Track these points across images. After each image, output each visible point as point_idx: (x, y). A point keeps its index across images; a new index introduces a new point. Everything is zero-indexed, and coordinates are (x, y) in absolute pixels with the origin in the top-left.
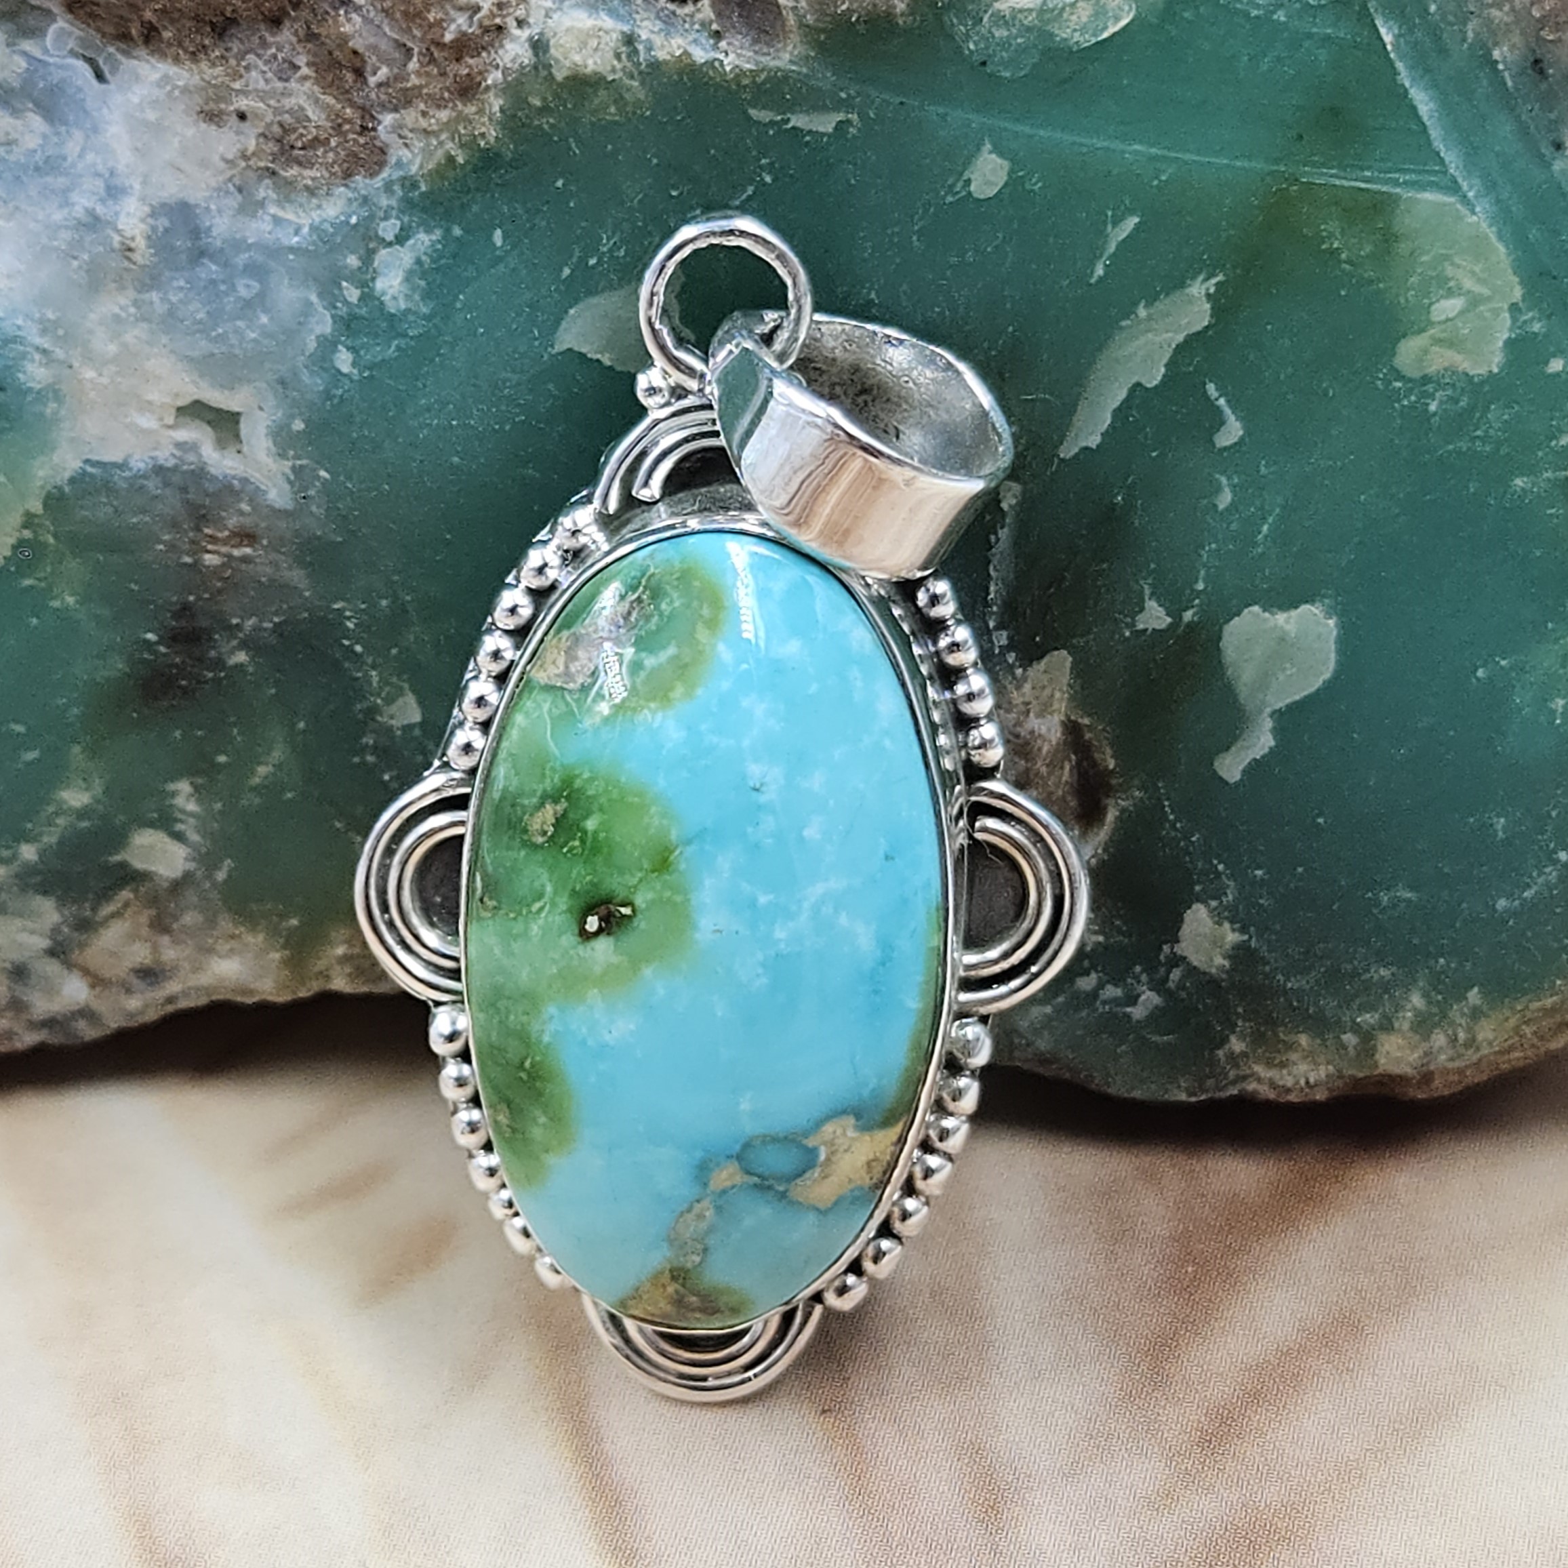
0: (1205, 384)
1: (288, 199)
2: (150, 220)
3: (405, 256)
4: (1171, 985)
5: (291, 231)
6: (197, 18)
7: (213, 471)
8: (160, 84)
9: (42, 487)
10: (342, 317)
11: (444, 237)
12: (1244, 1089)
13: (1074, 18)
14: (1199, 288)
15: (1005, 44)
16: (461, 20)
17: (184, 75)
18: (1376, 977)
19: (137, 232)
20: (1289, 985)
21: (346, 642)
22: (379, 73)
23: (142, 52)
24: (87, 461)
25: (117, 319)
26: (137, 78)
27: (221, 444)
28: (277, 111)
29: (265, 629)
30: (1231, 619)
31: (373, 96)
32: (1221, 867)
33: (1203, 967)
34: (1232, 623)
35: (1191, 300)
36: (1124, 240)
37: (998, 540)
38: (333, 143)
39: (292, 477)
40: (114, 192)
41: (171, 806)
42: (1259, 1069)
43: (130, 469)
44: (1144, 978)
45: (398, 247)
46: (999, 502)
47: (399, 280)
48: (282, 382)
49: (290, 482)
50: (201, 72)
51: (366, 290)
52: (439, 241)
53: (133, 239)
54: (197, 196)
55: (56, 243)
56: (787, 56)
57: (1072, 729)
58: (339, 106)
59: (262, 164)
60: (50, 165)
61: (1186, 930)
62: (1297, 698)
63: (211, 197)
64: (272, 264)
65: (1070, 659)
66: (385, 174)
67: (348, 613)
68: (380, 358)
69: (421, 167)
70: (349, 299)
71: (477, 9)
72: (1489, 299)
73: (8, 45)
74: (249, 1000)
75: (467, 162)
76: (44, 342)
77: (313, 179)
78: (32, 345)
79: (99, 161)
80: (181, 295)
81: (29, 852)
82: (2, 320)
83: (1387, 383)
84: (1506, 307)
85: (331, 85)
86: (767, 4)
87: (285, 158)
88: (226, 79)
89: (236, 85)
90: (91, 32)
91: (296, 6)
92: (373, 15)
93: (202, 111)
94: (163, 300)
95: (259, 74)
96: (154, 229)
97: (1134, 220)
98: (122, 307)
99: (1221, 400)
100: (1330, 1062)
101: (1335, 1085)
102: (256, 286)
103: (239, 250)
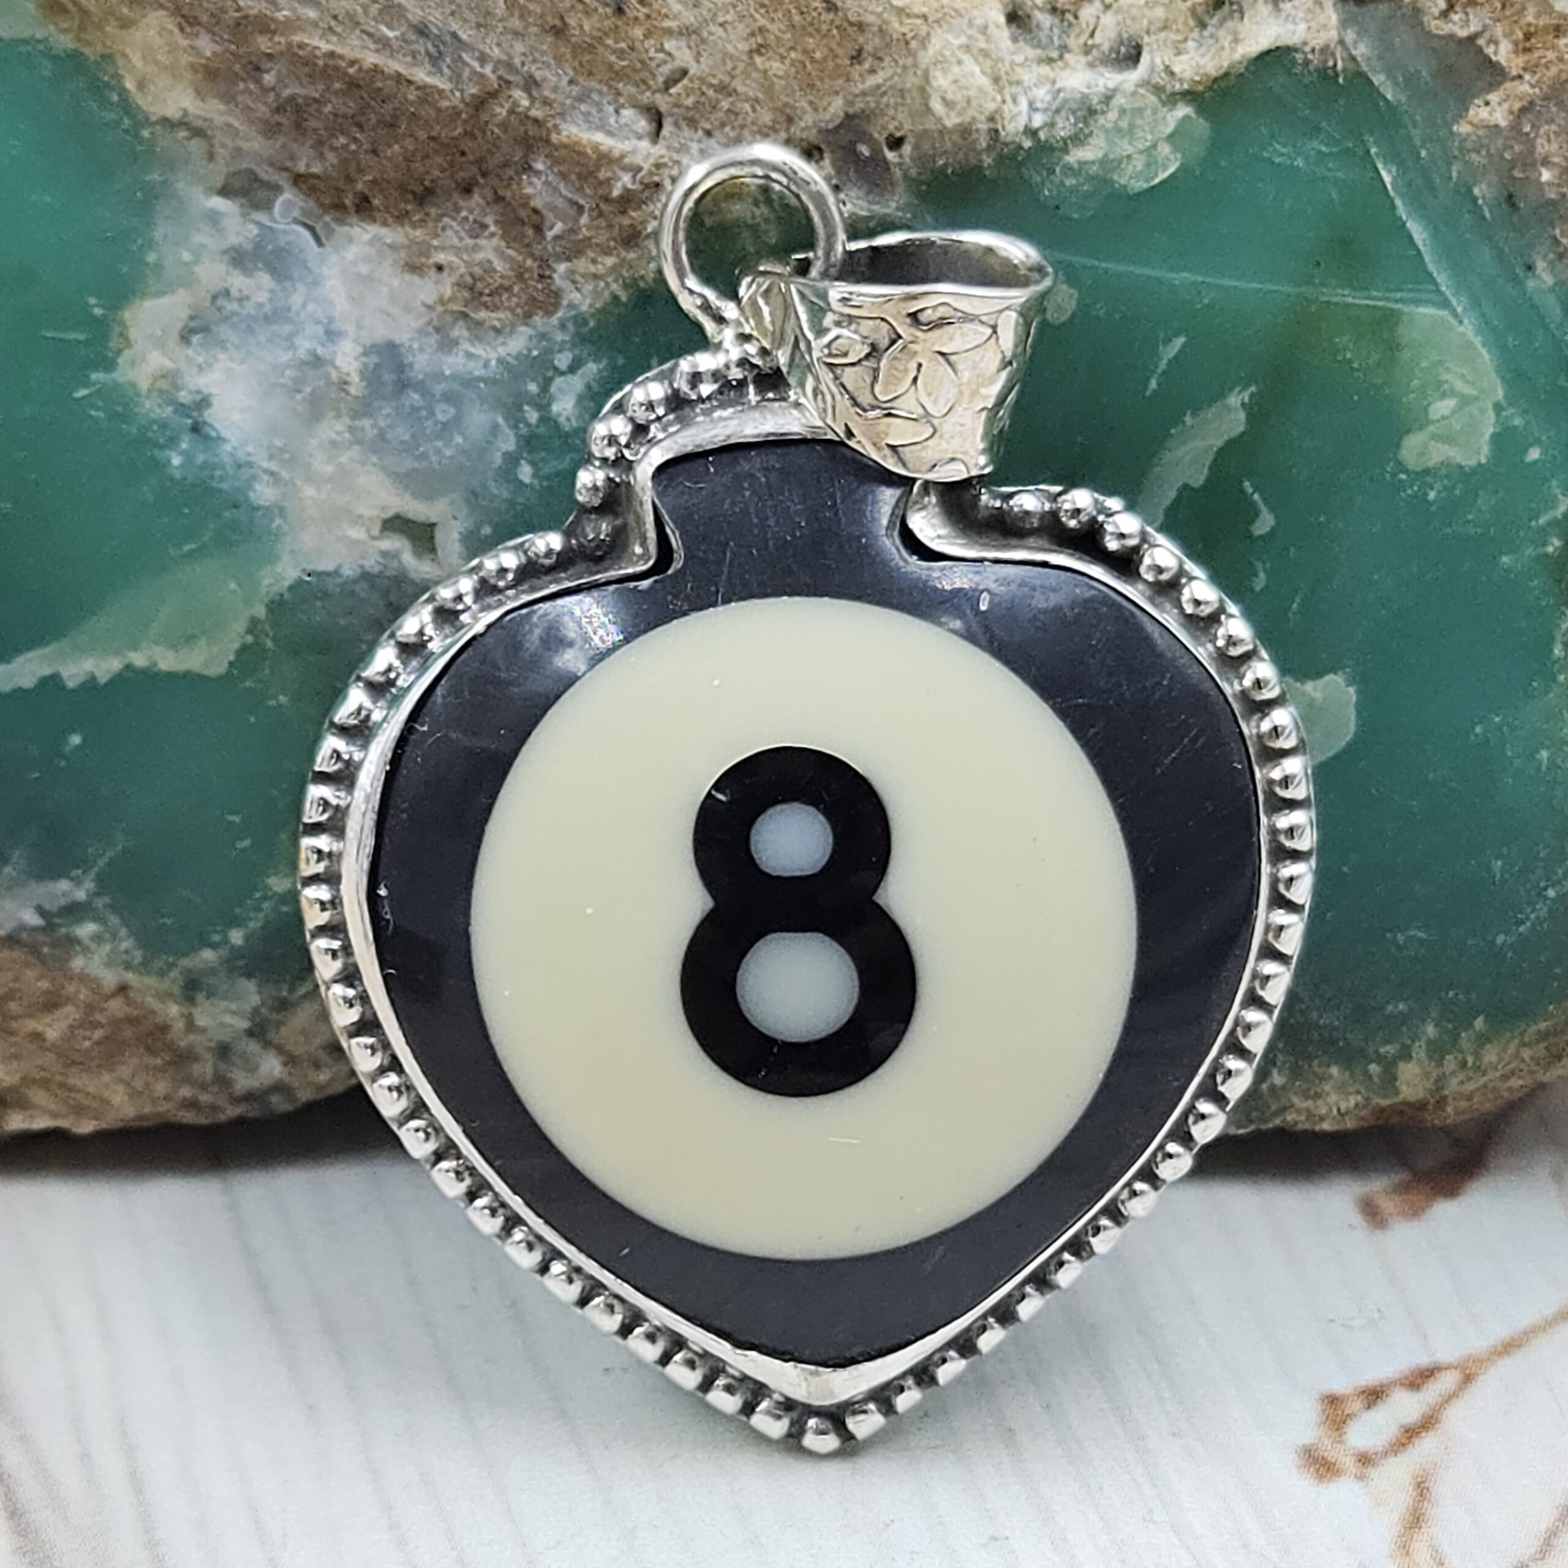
0: (1242, 482)
1: (480, 340)
2: (364, 359)
3: (577, 382)
5: (481, 363)
6: (403, 189)
7: (413, 575)
8: (371, 243)
9: (267, 594)
10: (524, 436)
11: (609, 364)
12: (1285, 1120)
13: (1131, 168)
14: (1236, 399)
15: (1072, 190)
16: (626, 179)
17: (392, 235)
18: (1396, 1012)
19: (351, 368)
20: (1322, 1021)
22: (555, 228)
23: (354, 219)
24: (304, 571)
25: (333, 443)
26: (350, 239)
27: (418, 554)
28: (469, 264)
31: (549, 248)
36: (1176, 357)
38: (516, 289)
40: (332, 335)
43: (341, 577)
45: (569, 376)
47: (572, 403)
48: (474, 494)
50: (406, 233)
51: (543, 412)
52: (602, 370)
53: (348, 375)
54: (402, 337)
55: (282, 381)
56: (893, 205)
58: (521, 258)
59: (455, 308)
60: (276, 315)
63: (412, 339)
64: (465, 392)
66: (560, 314)
68: (556, 470)
69: (591, 306)
70: (529, 421)
71: (640, 169)
72: (1477, 398)
73: (244, 215)
75: (630, 299)
76: (273, 466)
77: (499, 320)
78: (260, 468)
79: (319, 310)
80: (389, 421)
81: (236, 937)
82: (235, 448)
83: (1394, 476)
84: (1490, 406)
85: (515, 240)
86: (878, 162)
87: (475, 303)
88: (428, 238)
89: (435, 242)
90: (311, 203)
91: (484, 174)
92: (550, 178)
93: (407, 264)
94: (374, 426)
95: (453, 233)
96: (365, 365)
97: (1182, 340)
98: (338, 433)
99: (1256, 496)
100: (1358, 1092)
101: (1363, 1113)
102: (452, 411)
103: (438, 382)
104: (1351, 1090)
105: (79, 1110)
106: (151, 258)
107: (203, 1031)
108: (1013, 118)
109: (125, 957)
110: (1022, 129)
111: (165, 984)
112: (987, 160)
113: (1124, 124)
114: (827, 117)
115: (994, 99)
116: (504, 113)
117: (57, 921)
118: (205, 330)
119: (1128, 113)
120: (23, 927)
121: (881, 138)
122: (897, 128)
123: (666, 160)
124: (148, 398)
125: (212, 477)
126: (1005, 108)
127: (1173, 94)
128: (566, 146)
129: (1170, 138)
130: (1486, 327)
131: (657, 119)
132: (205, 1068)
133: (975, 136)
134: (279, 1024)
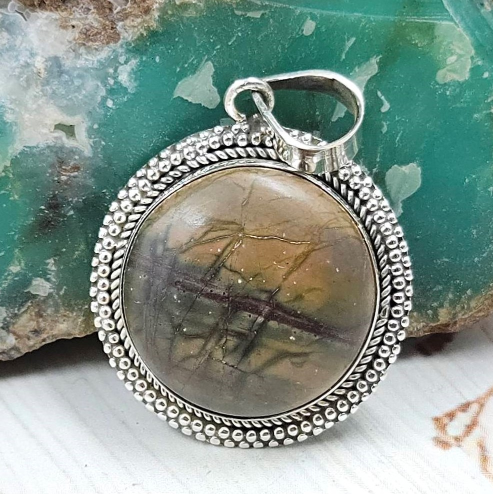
0: (377, 92)
1: (90, 53)
2: (46, 63)
3: (128, 68)
5: (91, 62)
7: (66, 146)
8: (46, 19)
9: (11, 156)
10: (109, 89)
11: (140, 60)
14: (374, 61)
17: (55, 15)
18: (437, 289)
19: (41, 67)
21: (106, 204)
22: (117, 9)
23: (38, 10)
24: (25, 147)
25: (35, 96)
26: (38, 18)
27: (68, 138)
28: (84, 25)
29: (80, 202)
30: (388, 170)
31: (115, 17)
35: (371, 65)
36: (351, 46)
38: (103, 33)
39: (93, 145)
40: (33, 55)
41: (47, 269)
43: (39, 148)
45: (125, 65)
47: (126, 76)
48: (90, 112)
50: (59, 14)
51: (116, 80)
52: (138, 62)
53: (40, 69)
54: (60, 54)
55: (14, 73)
58: (104, 21)
59: (80, 42)
60: (11, 48)
63: (64, 54)
64: (85, 73)
66: (120, 42)
67: (107, 194)
68: (122, 101)
69: (132, 38)
70: (110, 83)
72: (464, 55)
74: (72, 337)
76: (12, 106)
77: (97, 45)
78: (7, 107)
79: (27, 45)
80: (57, 86)
83: (434, 86)
84: (469, 57)
85: (101, 14)
87: (87, 39)
88: (68, 15)
89: (71, 17)
90: (22, 4)
93: (61, 26)
94: (51, 88)
95: (78, 13)
96: (47, 66)
97: (354, 39)
98: (37, 92)
99: (383, 98)
101: (425, 330)
102: (81, 81)
103: (75, 70)
104: (421, 321)
130: (467, 28)
134: (14, 324)
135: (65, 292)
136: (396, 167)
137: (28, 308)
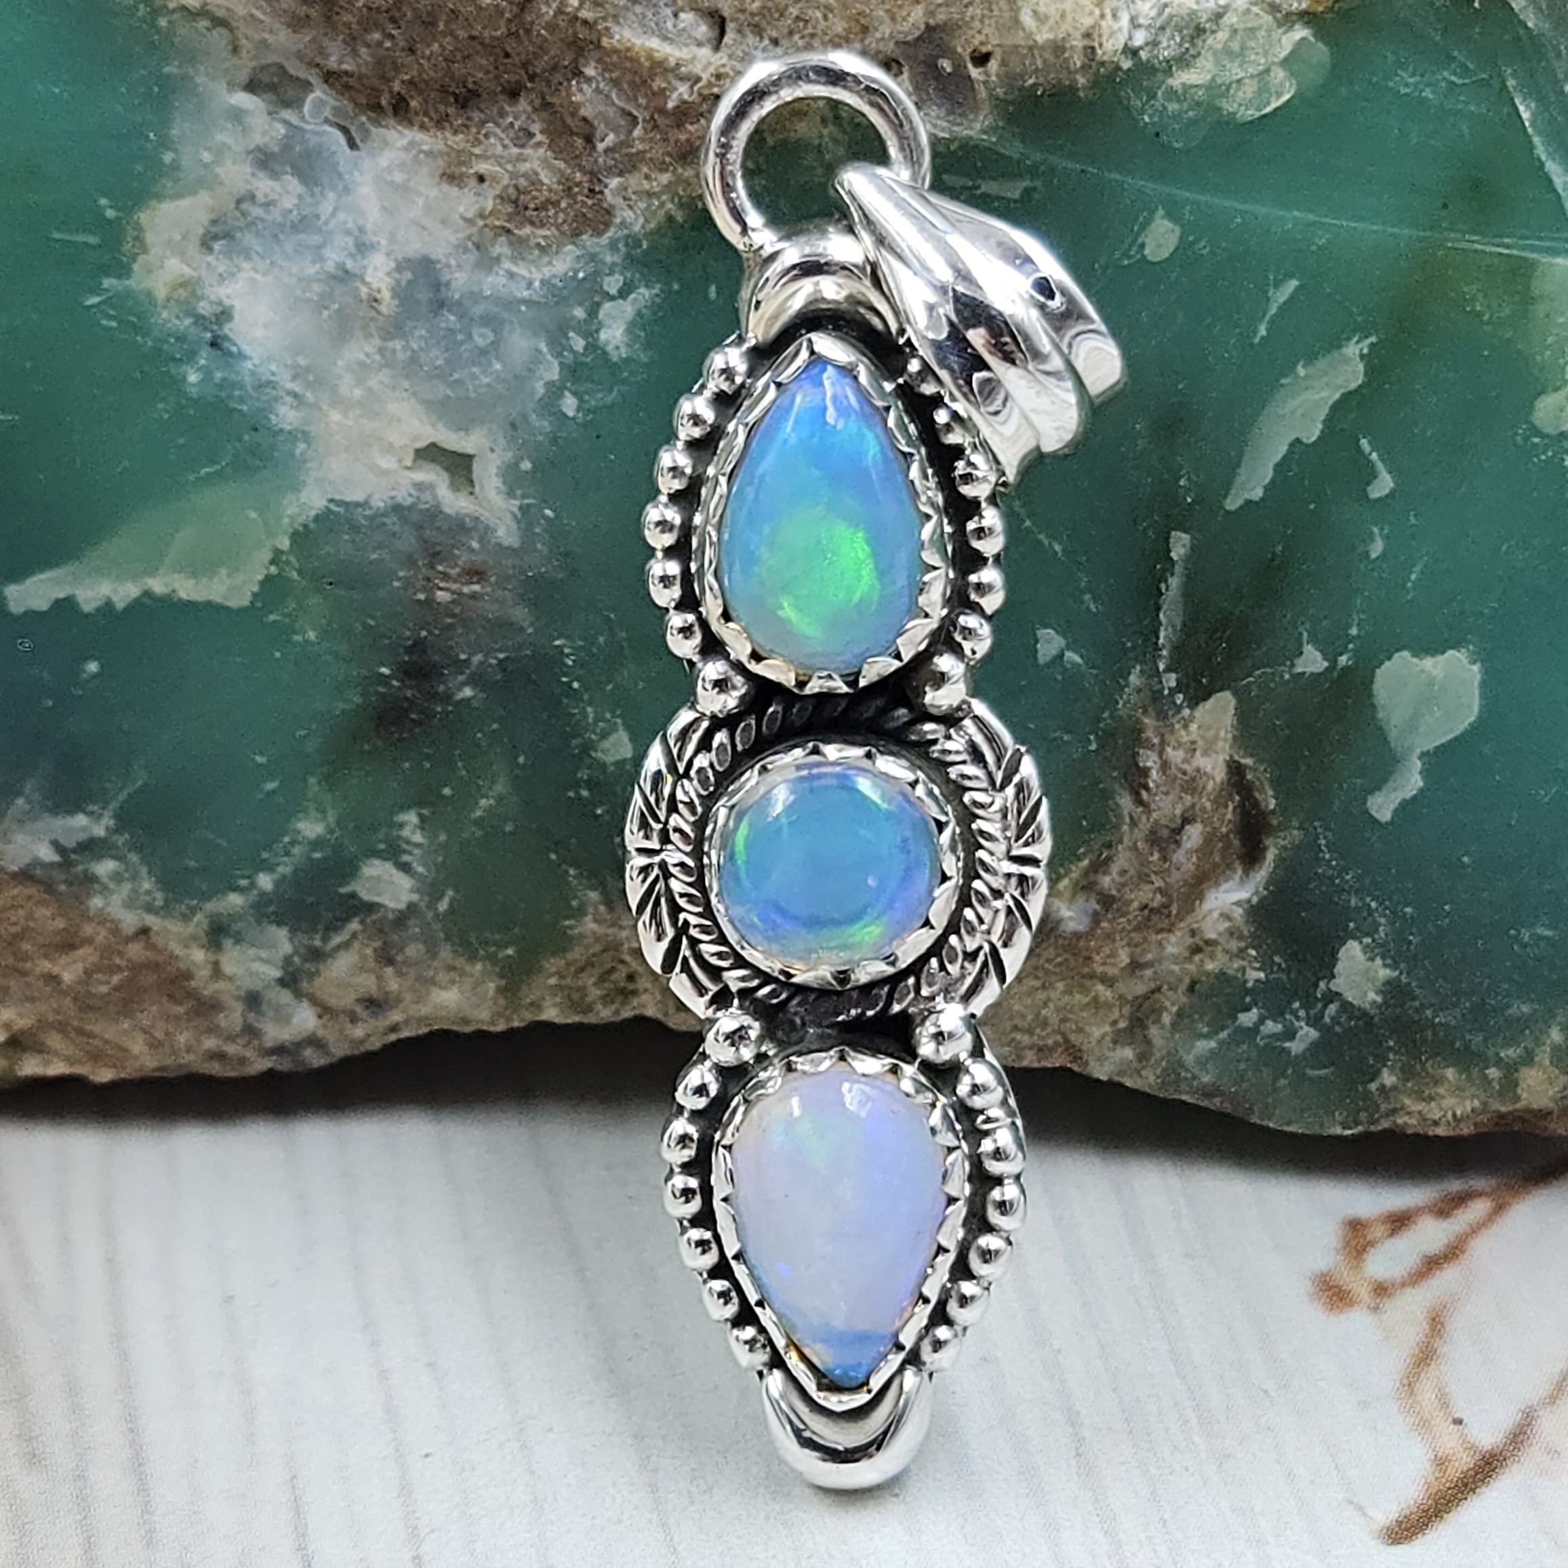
0: (1359, 440)
1: (523, 259)
2: (397, 276)
4: (1327, 1019)
5: (523, 284)
6: (444, 90)
7: (447, 510)
8: (406, 149)
9: (291, 524)
10: (569, 367)
11: (661, 290)
12: (1394, 1123)
13: (1240, 94)
14: (1354, 349)
15: (1176, 117)
16: (683, 89)
17: (427, 140)
18: (1518, 1014)
19: (383, 286)
20: (1437, 1020)
21: (564, 679)
22: (607, 140)
23: (392, 122)
24: (331, 501)
25: (362, 365)
26: (386, 143)
27: (455, 487)
28: (513, 176)
29: (491, 666)
30: (1382, 663)
31: (601, 160)
32: (1373, 904)
33: (1355, 1002)
34: (1383, 667)
35: (1347, 360)
36: (1285, 303)
37: (1167, 589)
38: (563, 205)
39: (519, 516)
40: (363, 248)
41: (400, 837)
42: (1407, 1102)
43: (371, 508)
44: (1302, 1013)
45: (621, 301)
46: (1169, 551)
47: (621, 331)
48: (514, 425)
49: (518, 522)
50: (445, 139)
51: (590, 340)
52: (658, 295)
53: (379, 291)
54: (439, 252)
55: (308, 295)
56: (978, 126)
57: (1235, 769)
58: (569, 171)
59: (497, 223)
60: (304, 223)
61: (1339, 968)
62: (1443, 741)
63: (447, 256)
64: (506, 315)
65: (1233, 702)
66: (609, 234)
67: (567, 651)
68: (602, 403)
69: (643, 227)
70: (575, 348)
71: (698, 79)
73: (270, 113)
74: (468, 1029)
75: (685, 221)
76: (296, 387)
77: (545, 237)
78: (283, 388)
79: (350, 220)
80: (422, 343)
81: (265, 882)
82: (255, 366)
83: (1526, 439)
85: (562, 150)
86: (960, 78)
87: (519, 218)
88: (469, 145)
89: (477, 151)
90: (345, 102)
91: (532, 78)
92: (602, 85)
93: (444, 174)
94: (405, 348)
95: (497, 143)
96: (398, 282)
97: (1294, 283)
98: (367, 355)
99: (1374, 456)
100: (1473, 1096)
101: (1479, 1119)
102: (491, 336)
103: (476, 302)
104: (1468, 1094)
105: (96, 1057)
106: (168, 157)
107: (230, 979)
108: (1111, 35)
109: (148, 898)
110: (1121, 47)
111: (190, 929)
112: (1081, 80)
113: (1235, 46)
114: (906, 27)
115: (1091, 13)
116: (551, 13)
117: (73, 857)
118: (228, 236)
119: (1240, 33)
120: (37, 862)
121: (964, 51)
122: (982, 43)
123: (727, 69)
124: (165, 307)
125: (230, 397)
126: (1103, 23)
127: (1288, 14)
128: (617, 52)
129: (1286, 63)
131: (719, 23)
132: (233, 1017)
133: (1066, 55)
134: (312, 976)
135: (451, 904)
136: (1404, 659)
137: (354, 936)
